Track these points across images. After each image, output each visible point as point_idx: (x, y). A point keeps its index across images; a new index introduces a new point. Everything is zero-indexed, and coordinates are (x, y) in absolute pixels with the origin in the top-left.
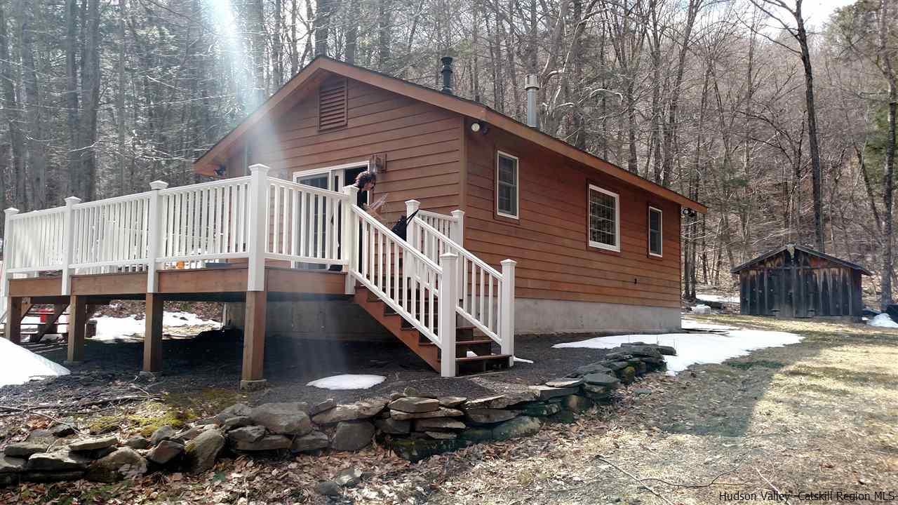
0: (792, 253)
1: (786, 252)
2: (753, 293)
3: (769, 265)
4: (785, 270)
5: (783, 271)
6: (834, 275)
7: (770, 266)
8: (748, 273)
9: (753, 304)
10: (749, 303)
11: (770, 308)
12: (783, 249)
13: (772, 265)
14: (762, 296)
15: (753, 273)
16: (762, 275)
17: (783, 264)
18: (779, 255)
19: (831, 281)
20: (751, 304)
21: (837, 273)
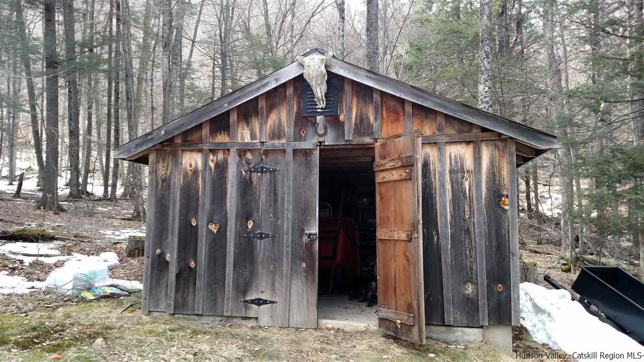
0: (320, 91)
1: (300, 81)
2: (188, 236)
3: (244, 135)
4: (295, 151)
5: (289, 156)
6: (458, 171)
7: (248, 139)
8: (177, 162)
9: (186, 276)
10: (173, 270)
11: (243, 288)
12: (289, 73)
13: (253, 137)
14: (218, 242)
15: (192, 160)
16: (222, 168)
17: (288, 128)
18: (275, 97)
19: (449, 196)
20: (178, 276)
21: (469, 163)
